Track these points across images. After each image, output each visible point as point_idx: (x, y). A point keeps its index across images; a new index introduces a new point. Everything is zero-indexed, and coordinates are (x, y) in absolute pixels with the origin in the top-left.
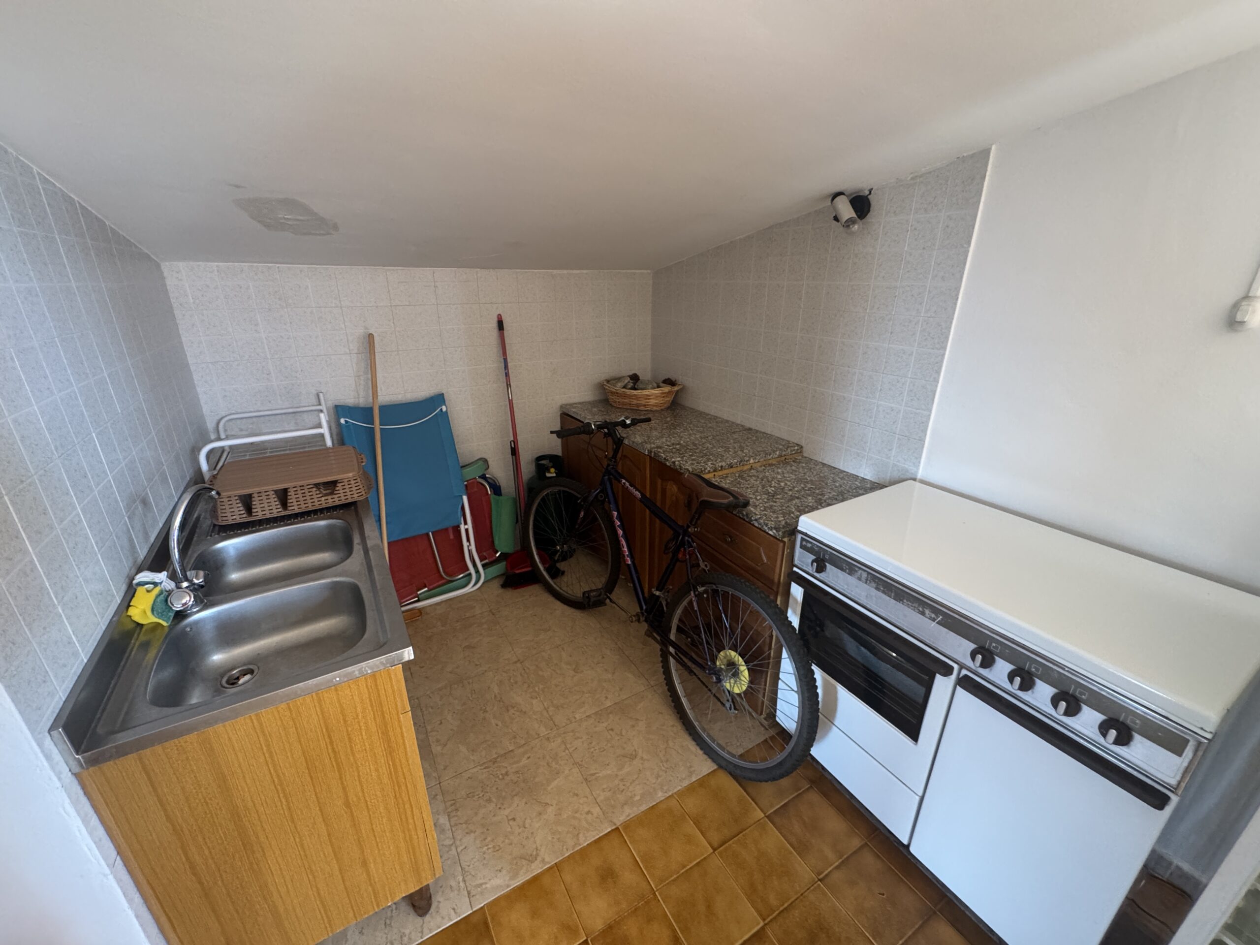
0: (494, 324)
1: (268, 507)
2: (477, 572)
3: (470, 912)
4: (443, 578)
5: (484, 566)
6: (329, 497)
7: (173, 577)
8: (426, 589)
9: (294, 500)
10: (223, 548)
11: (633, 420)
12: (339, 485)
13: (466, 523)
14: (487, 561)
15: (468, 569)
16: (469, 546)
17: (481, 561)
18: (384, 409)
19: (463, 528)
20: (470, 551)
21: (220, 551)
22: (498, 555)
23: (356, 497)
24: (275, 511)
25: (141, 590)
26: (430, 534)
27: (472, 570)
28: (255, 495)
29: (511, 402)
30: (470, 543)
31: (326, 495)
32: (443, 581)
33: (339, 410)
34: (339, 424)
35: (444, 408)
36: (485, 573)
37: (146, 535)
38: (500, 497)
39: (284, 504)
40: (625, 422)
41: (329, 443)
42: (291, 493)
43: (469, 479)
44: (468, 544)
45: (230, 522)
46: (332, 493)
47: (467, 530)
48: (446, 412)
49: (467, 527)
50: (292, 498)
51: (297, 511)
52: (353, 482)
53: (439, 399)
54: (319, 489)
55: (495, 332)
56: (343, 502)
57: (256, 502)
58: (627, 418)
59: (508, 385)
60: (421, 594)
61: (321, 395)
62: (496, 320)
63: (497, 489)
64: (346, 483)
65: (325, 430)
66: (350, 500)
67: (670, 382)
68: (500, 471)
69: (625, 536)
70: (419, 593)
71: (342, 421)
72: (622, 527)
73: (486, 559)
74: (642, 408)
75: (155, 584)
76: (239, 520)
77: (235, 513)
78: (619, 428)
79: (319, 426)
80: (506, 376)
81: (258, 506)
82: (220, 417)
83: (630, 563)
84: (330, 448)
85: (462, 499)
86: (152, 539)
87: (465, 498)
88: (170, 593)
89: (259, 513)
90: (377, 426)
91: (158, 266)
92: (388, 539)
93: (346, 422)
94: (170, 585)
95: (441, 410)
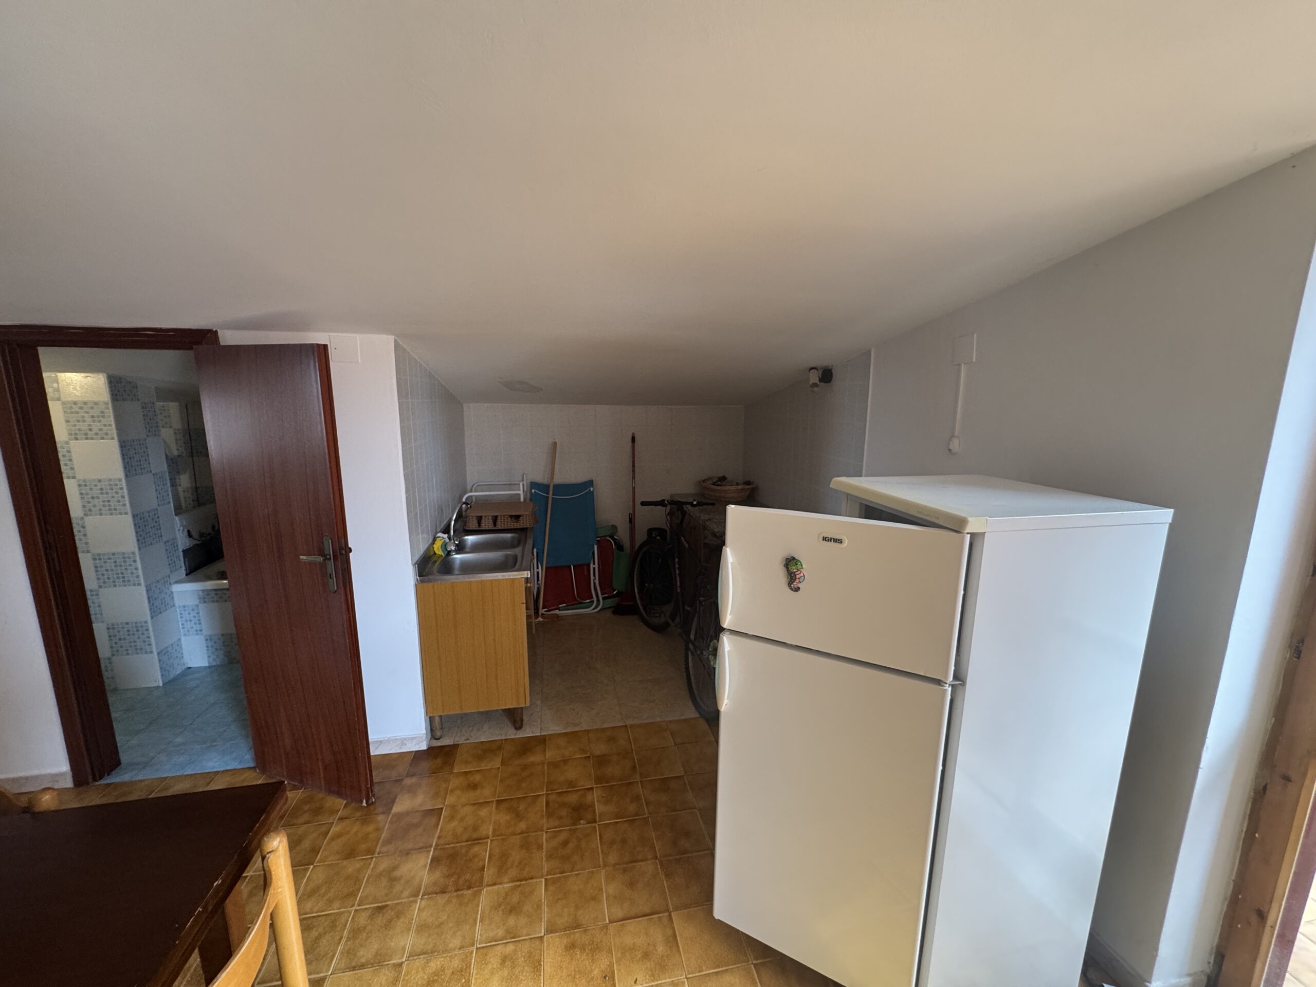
0: (630, 440)
1: (487, 524)
2: (598, 600)
3: (539, 734)
4: (577, 600)
5: (604, 599)
6: (515, 524)
7: (450, 539)
8: (565, 605)
9: (500, 522)
10: (467, 539)
11: (698, 502)
12: (521, 518)
13: (594, 564)
14: (606, 595)
15: (592, 597)
16: (595, 579)
17: (602, 594)
18: (557, 487)
19: (592, 566)
20: (595, 583)
21: (465, 539)
22: (615, 593)
23: (528, 526)
24: (490, 527)
25: (438, 539)
26: (572, 566)
27: (595, 599)
28: (483, 517)
29: (634, 488)
30: (595, 578)
31: (513, 522)
32: (577, 602)
33: (533, 485)
34: (531, 493)
35: (592, 489)
36: (603, 603)
37: (440, 525)
38: (622, 553)
39: (495, 524)
40: (693, 503)
41: (522, 499)
42: (499, 518)
43: (601, 536)
44: (594, 578)
45: (471, 529)
46: (516, 522)
47: (594, 569)
48: (593, 492)
49: (594, 566)
50: (499, 522)
51: (500, 528)
52: (527, 517)
53: (590, 483)
54: (511, 519)
55: (630, 444)
56: (521, 527)
57: (483, 521)
58: (694, 500)
59: (634, 477)
60: (561, 607)
61: (525, 476)
62: (631, 437)
63: (620, 547)
64: (524, 517)
65: (521, 492)
66: (525, 527)
67: (748, 483)
68: (623, 534)
69: (680, 574)
70: (560, 606)
71: (533, 491)
72: (679, 569)
73: (604, 594)
74: (723, 499)
75: (443, 538)
76: (474, 529)
77: (473, 525)
78: (689, 506)
79: (520, 490)
80: (633, 471)
81: (484, 523)
82: (473, 484)
83: (679, 591)
84: (522, 502)
85: (594, 547)
86: (442, 527)
87: (596, 547)
88: (447, 543)
89: (483, 527)
90: (550, 496)
91: (462, 406)
92: (546, 564)
93: (535, 492)
94: (447, 540)
95: (590, 490)
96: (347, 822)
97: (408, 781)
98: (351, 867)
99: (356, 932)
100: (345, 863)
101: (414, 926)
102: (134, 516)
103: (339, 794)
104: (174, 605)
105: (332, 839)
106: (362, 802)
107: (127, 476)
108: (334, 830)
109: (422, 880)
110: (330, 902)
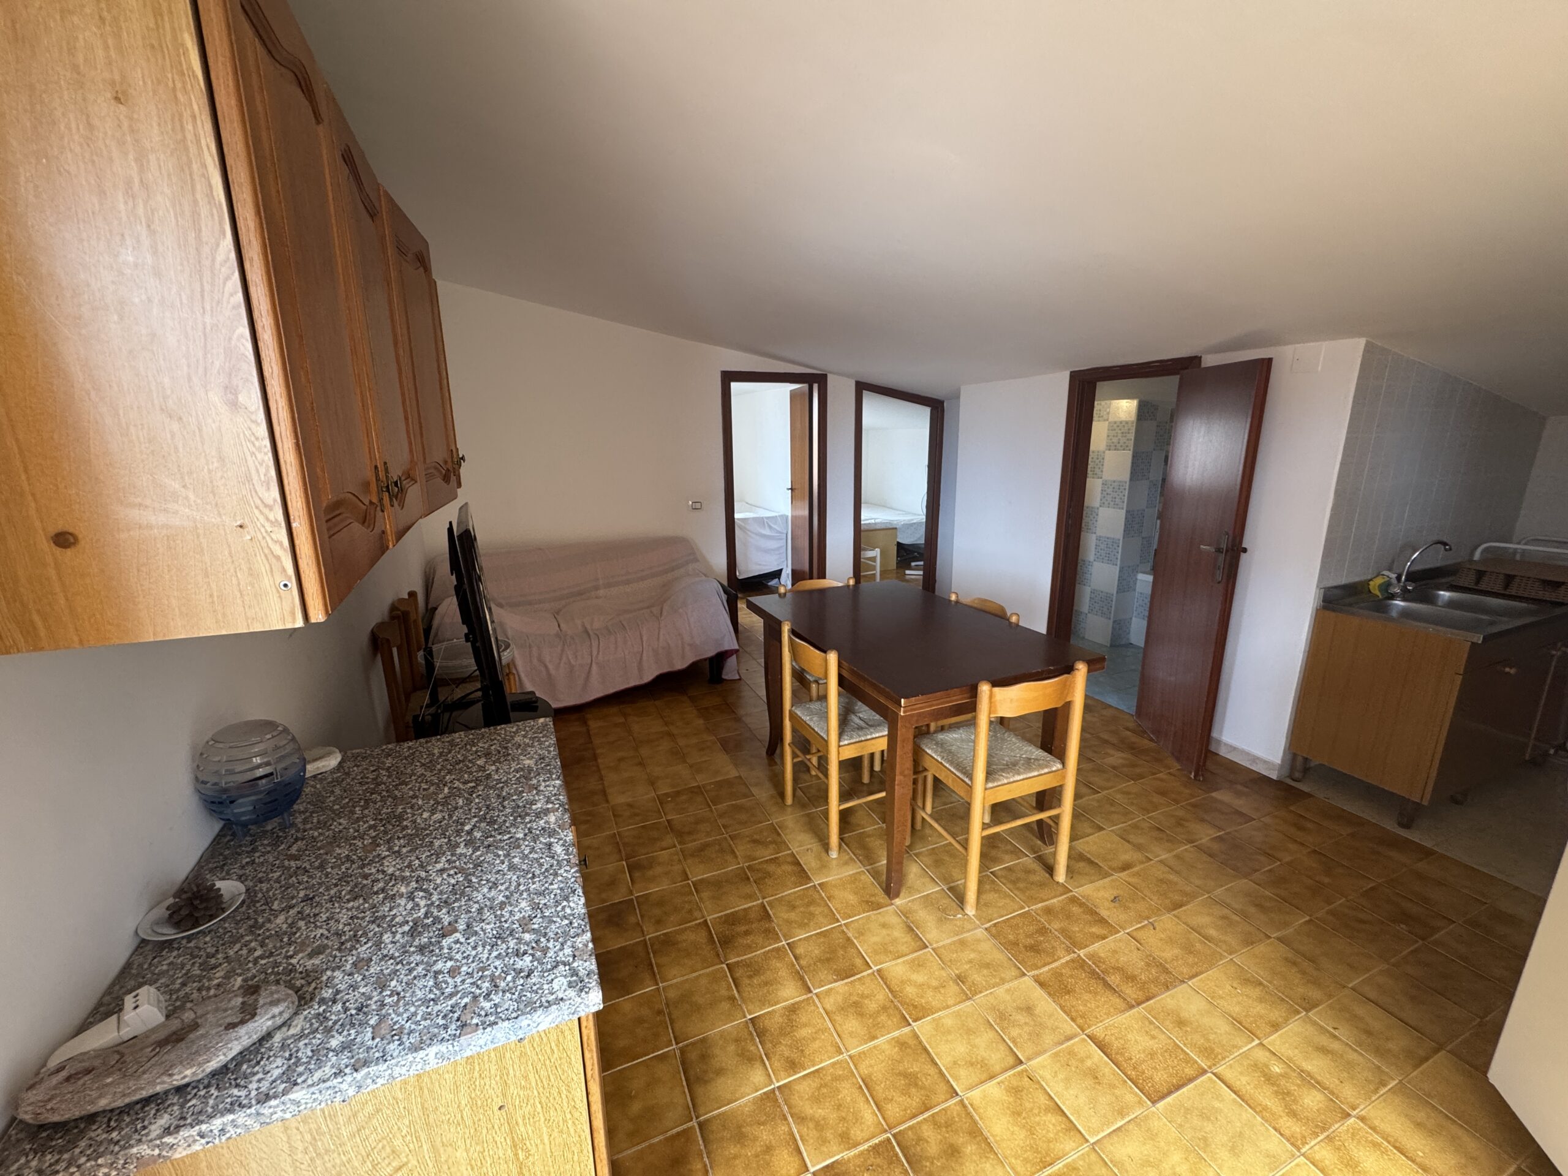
96: (1173, 777)
97: (1239, 787)
98: (1156, 799)
99: (1135, 827)
100: (1154, 794)
101: (1175, 853)
102: (1127, 512)
103: (1178, 759)
104: (1135, 590)
105: (1154, 779)
106: (1191, 773)
107: (1131, 480)
108: (1160, 775)
109: (1201, 839)
110: (1132, 804)
